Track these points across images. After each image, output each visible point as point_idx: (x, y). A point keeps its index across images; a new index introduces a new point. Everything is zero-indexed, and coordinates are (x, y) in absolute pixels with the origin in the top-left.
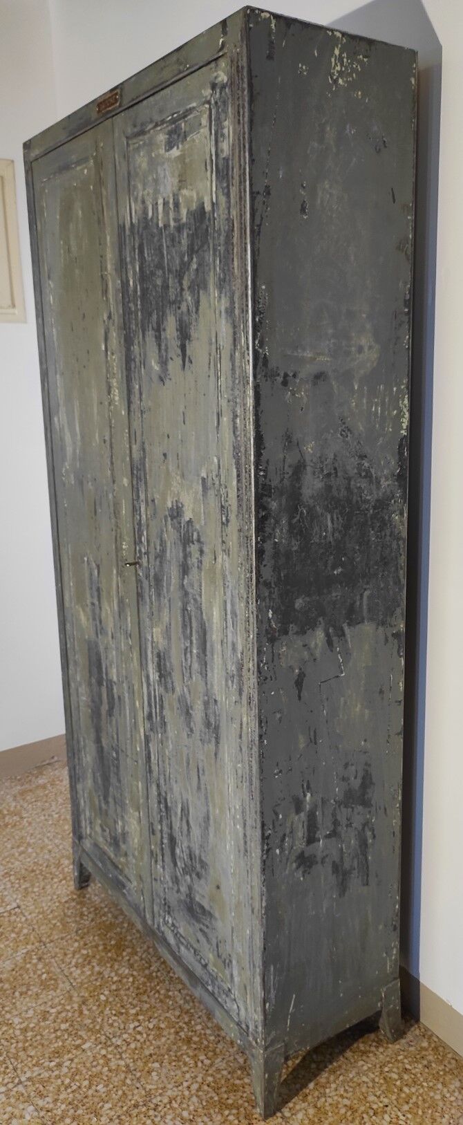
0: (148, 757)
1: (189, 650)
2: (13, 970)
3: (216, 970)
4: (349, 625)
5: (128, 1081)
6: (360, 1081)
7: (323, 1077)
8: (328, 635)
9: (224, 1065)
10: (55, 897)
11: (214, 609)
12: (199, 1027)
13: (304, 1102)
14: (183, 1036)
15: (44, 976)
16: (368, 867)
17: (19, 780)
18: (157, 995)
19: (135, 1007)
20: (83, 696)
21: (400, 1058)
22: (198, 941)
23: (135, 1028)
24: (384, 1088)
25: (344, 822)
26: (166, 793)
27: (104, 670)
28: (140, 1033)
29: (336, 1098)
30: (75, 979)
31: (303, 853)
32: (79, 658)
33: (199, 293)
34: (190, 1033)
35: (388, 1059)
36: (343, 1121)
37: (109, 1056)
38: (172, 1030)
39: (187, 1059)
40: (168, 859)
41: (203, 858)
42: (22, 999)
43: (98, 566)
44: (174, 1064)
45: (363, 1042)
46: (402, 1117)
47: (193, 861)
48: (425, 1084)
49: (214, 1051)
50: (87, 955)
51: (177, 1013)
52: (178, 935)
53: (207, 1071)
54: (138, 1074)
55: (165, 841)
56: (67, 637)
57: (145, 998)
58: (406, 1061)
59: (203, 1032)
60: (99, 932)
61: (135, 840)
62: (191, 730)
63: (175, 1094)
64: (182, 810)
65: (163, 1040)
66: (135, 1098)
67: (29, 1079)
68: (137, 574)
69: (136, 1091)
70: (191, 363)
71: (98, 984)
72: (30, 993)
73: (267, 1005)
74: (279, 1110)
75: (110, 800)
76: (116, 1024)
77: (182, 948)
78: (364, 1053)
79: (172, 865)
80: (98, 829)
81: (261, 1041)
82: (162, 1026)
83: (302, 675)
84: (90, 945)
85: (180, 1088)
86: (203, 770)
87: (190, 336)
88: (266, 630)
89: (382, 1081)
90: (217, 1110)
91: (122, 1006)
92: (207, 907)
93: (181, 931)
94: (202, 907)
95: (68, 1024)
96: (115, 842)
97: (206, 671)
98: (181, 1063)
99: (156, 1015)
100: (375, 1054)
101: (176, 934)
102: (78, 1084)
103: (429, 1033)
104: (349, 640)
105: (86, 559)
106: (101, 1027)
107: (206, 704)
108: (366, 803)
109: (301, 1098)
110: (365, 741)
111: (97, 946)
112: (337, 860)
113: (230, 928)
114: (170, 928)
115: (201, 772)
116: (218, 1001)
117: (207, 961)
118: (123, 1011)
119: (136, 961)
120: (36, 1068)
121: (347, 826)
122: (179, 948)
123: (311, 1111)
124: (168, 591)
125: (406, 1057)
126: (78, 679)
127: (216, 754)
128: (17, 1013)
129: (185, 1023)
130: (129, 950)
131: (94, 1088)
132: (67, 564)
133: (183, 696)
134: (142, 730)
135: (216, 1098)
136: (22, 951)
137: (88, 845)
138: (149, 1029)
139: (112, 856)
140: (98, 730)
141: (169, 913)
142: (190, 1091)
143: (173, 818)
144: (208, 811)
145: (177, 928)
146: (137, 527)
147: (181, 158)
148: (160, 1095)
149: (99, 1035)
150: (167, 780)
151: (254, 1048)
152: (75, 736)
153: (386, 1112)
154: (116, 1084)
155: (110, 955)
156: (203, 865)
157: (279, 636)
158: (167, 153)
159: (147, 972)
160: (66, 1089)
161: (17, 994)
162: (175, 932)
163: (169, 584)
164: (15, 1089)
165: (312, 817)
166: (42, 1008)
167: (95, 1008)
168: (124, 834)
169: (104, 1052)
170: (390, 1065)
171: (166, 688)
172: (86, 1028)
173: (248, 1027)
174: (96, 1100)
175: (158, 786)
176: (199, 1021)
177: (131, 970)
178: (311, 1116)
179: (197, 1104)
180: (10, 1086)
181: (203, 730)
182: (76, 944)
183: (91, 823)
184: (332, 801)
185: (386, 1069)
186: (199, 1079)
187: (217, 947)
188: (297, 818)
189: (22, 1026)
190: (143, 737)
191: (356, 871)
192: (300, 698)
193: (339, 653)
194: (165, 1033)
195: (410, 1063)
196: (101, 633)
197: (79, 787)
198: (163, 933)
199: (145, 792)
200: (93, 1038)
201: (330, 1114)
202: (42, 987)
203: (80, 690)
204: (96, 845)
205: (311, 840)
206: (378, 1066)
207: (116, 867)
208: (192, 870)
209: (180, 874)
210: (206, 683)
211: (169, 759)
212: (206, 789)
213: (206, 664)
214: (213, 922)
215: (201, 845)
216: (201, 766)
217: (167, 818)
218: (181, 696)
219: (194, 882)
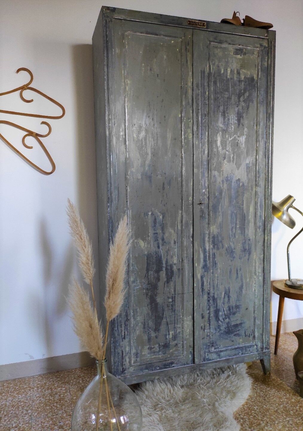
1: (234, 227)
3: (243, 344)
11: (251, 207)
22: (233, 341)
26: (214, 293)
33: (249, 104)
40: (213, 321)
41: (238, 304)
47: (231, 310)
55: (212, 315)
61: (187, 331)
62: (234, 258)
64: (225, 293)
70: (243, 125)
77: (222, 353)
79: (216, 323)
80: (146, 352)
87: (243, 117)
92: (238, 322)
94: (236, 325)
97: (245, 231)
107: (244, 243)
113: (253, 319)
114: (213, 352)
115: (239, 271)
117: (238, 345)
122: (219, 355)
127: (248, 259)
133: (230, 247)
134: (199, 275)
141: (212, 346)
143: (218, 301)
147: (243, 60)
156: (238, 307)
158: (235, 56)
171: (218, 249)
175: (209, 294)
187: (245, 333)
198: (208, 359)
208: (230, 315)
209: (222, 322)
210: (244, 235)
211: (218, 277)
212: (242, 276)
213: (244, 229)
214: (243, 325)
215: (237, 300)
216: (239, 268)
217: (214, 304)
218: (228, 247)
219: (231, 319)
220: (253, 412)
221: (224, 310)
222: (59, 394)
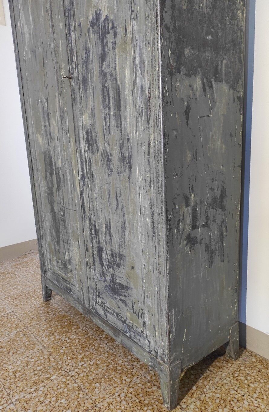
0: (83, 204)
1: (108, 115)
2: (9, 341)
3: (132, 322)
4: (215, 81)
5: (81, 396)
6: (222, 383)
7: (200, 382)
8: (203, 83)
9: (139, 381)
10: (33, 306)
11: (126, 71)
12: (120, 362)
13: (192, 397)
14: (112, 367)
15: (27, 343)
16: (223, 250)
17: (14, 260)
18: (93, 347)
19: (81, 354)
20: (43, 187)
21: (242, 368)
22: (119, 307)
23: (82, 365)
24: (238, 385)
25: (211, 218)
26: (95, 222)
27: (54, 164)
28: (85, 368)
29: (211, 394)
30: (45, 343)
31: (190, 234)
32: (40, 166)
34: (115, 365)
35: (235, 369)
36: (220, 407)
37: (68, 382)
38: (105, 365)
39: (116, 380)
40: (97, 263)
41: (121, 253)
42: (14, 356)
43: (47, 100)
44: (108, 383)
45: (218, 362)
46: (255, 402)
47: (115, 257)
48: (262, 381)
49: (131, 374)
50: (52, 331)
51: (106, 355)
52: (106, 308)
53: (129, 385)
54: (87, 391)
55: (95, 252)
56: (32, 157)
57: (86, 349)
58: (246, 369)
59: (123, 364)
60: (58, 320)
61: (76, 260)
62: (111, 170)
63: (111, 400)
64: (106, 227)
65: (100, 370)
66: (86, 405)
67: (18, 400)
68: (71, 85)
69: (86, 401)
71: (59, 344)
72: (18, 352)
73: (171, 335)
74: (178, 404)
75: (61, 242)
76: (70, 364)
77: (108, 315)
78: (220, 367)
79: (100, 266)
80: (55, 263)
81: (167, 360)
82: (98, 363)
83: (188, 107)
84: (53, 326)
85: (114, 397)
86: (120, 194)
88: (167, 65)
89: (236, 382)
90: (139, 408)
91: (73, 354)
92: (125, 284)
93: (107, 305)
94: (121, 285)
95: (41, 367)
96: (65, 266)
97: (121, 122)
98: (113, 382)
99: (94, 357)
100: (227, 367)
101: (104, 308)
102: (49, 400)
103: (254, 354)
104: (215, 92)
105: (40, 100)
106: (62, 367)
107: (121, 146)
108: (223, 208)
109: (190, 396)
110: (223, 166)
111: (57, 326)
112: (208, 242)
113: (142, 291)
114: (100, 305)
115: (118, 195)
116: (134, 341)
117: (125, 318)
118: (75, 357)
119: (80, 332)
120: (22, 393)
121: (213, 221)
122: (106, 316)
123: (198, 403)
124: (92, 82)
125: (245, 367)
126: (39, 179)
127: (129, 178)
128: (10, 363)
129: (112, 360)
130: (75, 327)
131: (59, 401)
132: (29, 111)
133: (105, 150)
134: (78, 188)
135: (137, 401)
136: (14, 331)
137: (50, 275)
138: (91, 365)
139: (63, 275)
140: (52, 203)
141: (99, 296)
142: (120, 398)
143: (100, 236)
144: (124, 220)
145: (105, 304)
146: (69, 52)
148: (102, 402)
149: (61, 371)
150: (96, 213)
151: (161, 365)
152: (40, 214)
153: (244, 399)
154: (73, 398)
155: (64, 330)
156: (121, 257)
157: (175, 72)
159: (86, 336)
160: (41, 404)
161: (11, 353)
162: (104, 306)
163: (92, 78)
164: (8, 407)
165: (194, 210)
166: (26, 359)
167: (57, 357)
168: (70, 259)
169: (64, 380)
170: (238, 373)
171: (93, 153)
172: (52, 368)
173: (157, 353)
174: (61, 409)
175: (90, 219)
176: (120, 358)
177: (77, 336)
178: (199, 406)
179: (126, 405)
180: (5, 405)
181: (119, 165)
182: (45, 326)
183: (50, 261)
184: (205, 202)
185: (236, 375)
186: (125, 390)
187: (133, 307)
188: (186, 209)
189: (13, 370)
190: (79, 193)
191: (218, 252)
192: (187, 125)
193: (209, 99)
194: (101, 366)
195: (249, 370)
196: (51, 142)
197: (43, 243)
198: (96, 310)
199: (82, 226)
200: (57, 373)
201: (210, 404)
202: (26, 349)
203: (41, 185)
204: (54, 273)
205: (194, 227)
206: (231, 374)
207: (66, 281)
208: (114, 264)
209: (106, 269)
210: (121, 130)
211: (96, 198)
212: (123, 205)
213: (120, 116)
214: (129, 292)
215: (120, 245)
216: (118, 191)
217: (96, 238)
218: (103, 151)
219: (115, 271)
221: (106, 252)
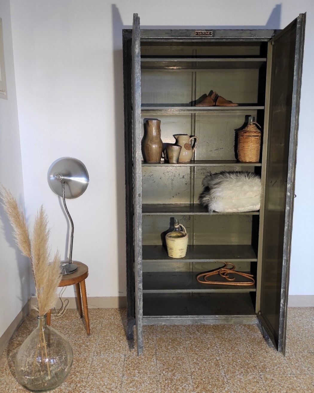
50: (172, 347)
51: (216, 339)
53: (245, 341)
57: (205, 342)
60: (162, 342)
65: (226, 344)
71: (189, 349)
84: (166, 345)
91: (205, 347)
98: (239, 344)
99: (214, 342)
220: (235, 363)
222: (93, 324)
